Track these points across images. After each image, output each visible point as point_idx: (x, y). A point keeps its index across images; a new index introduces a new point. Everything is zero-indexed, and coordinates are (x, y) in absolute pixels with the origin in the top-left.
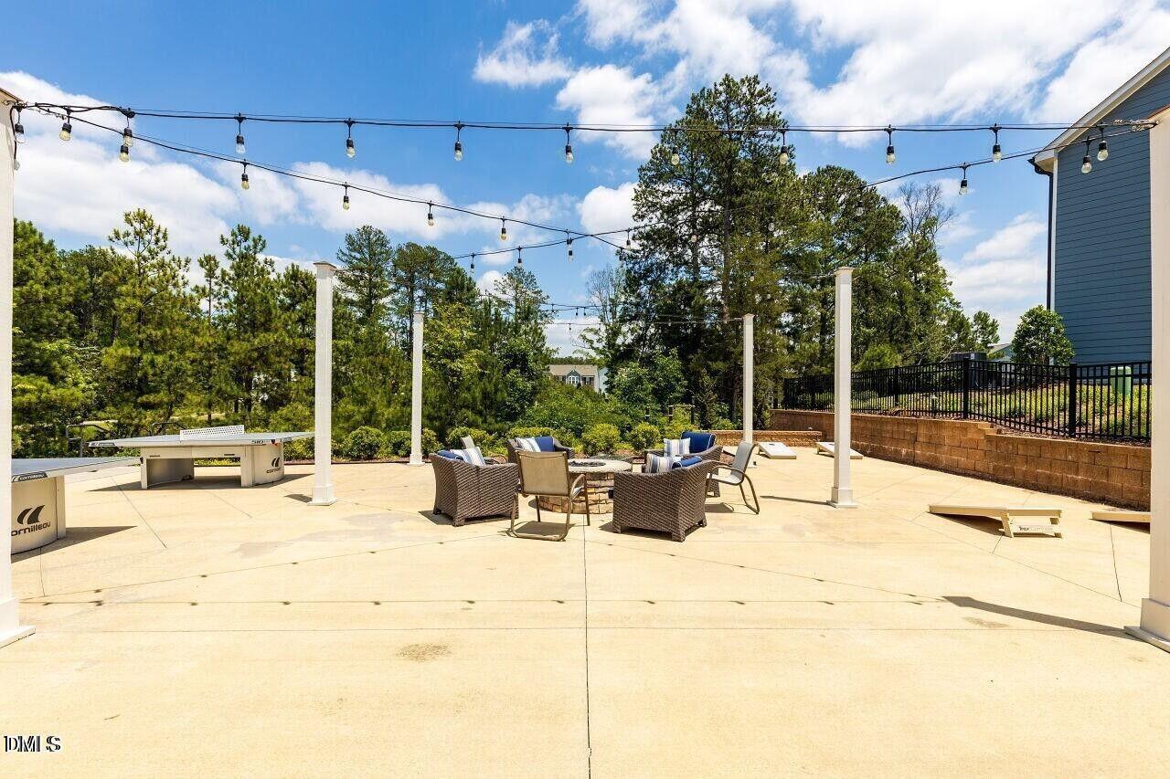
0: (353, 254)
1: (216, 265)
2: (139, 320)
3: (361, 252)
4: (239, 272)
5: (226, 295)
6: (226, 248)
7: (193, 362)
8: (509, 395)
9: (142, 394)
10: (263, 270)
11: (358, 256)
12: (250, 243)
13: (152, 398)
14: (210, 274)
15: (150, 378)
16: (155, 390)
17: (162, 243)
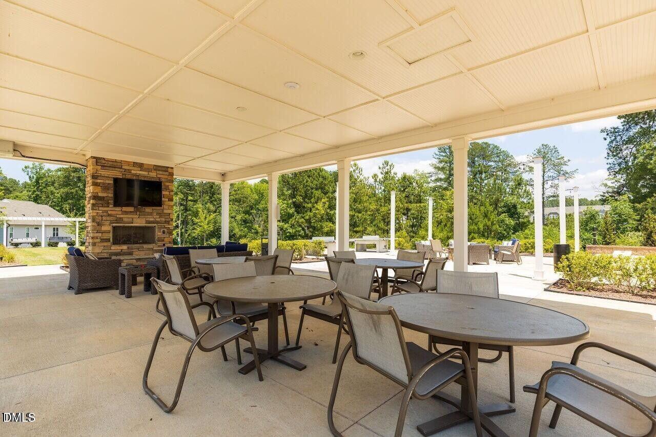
0: (441, 154)
1: (378, 177)
2: (354, 201)
3: (445, 152)
4: (386, 179)
5: (381, 188)
6: (381, 170)
7: (369, 215)
8: (500, 227)
9: (355, 227)
10: (393, 177)
11: (444, 154)
12: (389, 167)
13: (357, 229)
14: (376, 181)
15: (357, 222)
16: (358, 226)
17: (361, 173)
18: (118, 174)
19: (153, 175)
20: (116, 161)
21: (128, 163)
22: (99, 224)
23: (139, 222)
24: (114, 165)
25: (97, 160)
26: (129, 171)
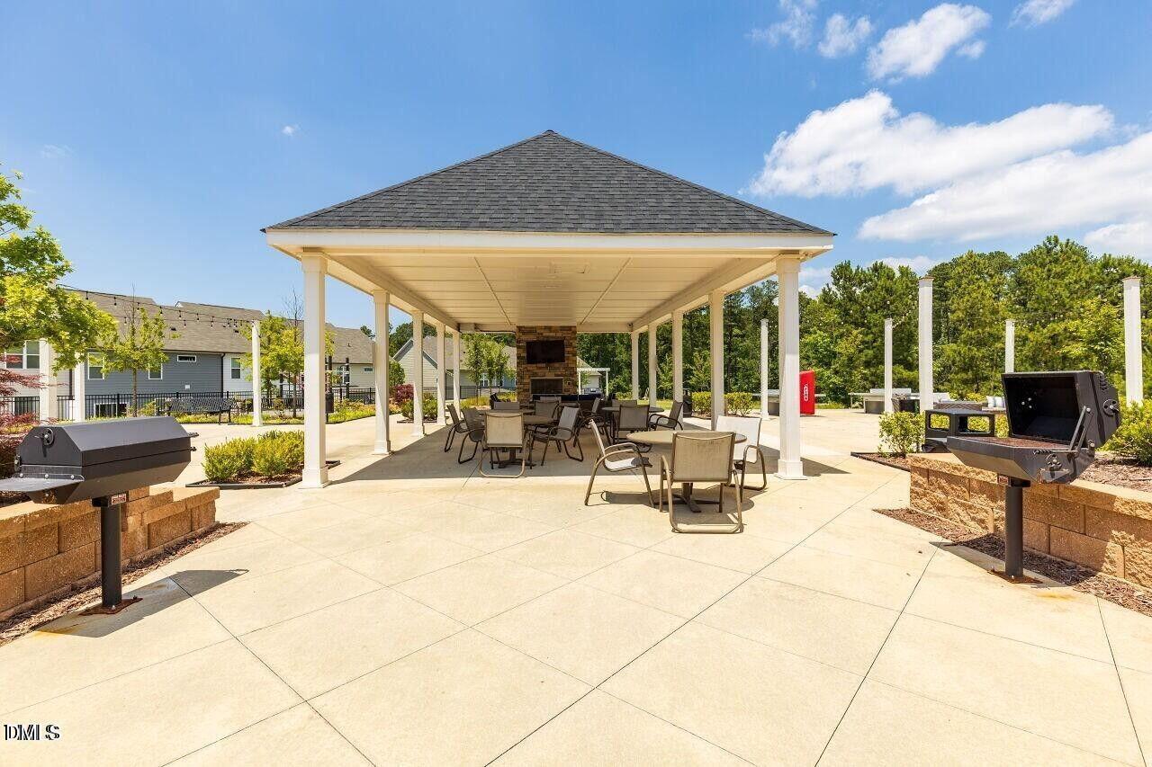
18: (532, 338)
19: (559, 334)
20: (532, 328)
21: (541, 328)
22: (522, 378)
23: (550, 376)
24: (531, 330)
25: (519, 328)
26: (542, 334)
